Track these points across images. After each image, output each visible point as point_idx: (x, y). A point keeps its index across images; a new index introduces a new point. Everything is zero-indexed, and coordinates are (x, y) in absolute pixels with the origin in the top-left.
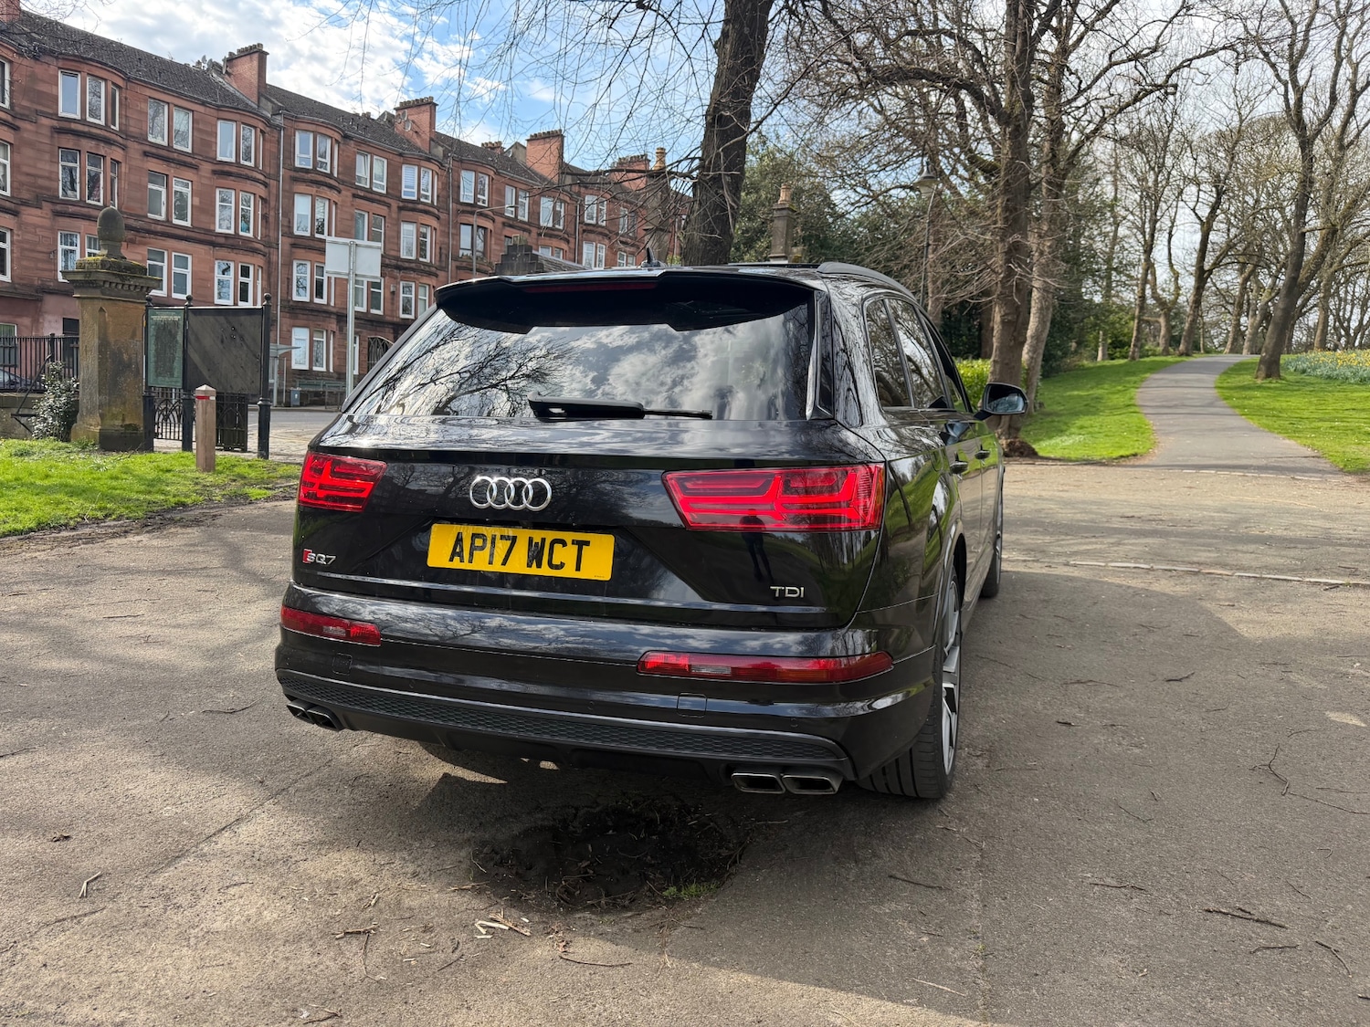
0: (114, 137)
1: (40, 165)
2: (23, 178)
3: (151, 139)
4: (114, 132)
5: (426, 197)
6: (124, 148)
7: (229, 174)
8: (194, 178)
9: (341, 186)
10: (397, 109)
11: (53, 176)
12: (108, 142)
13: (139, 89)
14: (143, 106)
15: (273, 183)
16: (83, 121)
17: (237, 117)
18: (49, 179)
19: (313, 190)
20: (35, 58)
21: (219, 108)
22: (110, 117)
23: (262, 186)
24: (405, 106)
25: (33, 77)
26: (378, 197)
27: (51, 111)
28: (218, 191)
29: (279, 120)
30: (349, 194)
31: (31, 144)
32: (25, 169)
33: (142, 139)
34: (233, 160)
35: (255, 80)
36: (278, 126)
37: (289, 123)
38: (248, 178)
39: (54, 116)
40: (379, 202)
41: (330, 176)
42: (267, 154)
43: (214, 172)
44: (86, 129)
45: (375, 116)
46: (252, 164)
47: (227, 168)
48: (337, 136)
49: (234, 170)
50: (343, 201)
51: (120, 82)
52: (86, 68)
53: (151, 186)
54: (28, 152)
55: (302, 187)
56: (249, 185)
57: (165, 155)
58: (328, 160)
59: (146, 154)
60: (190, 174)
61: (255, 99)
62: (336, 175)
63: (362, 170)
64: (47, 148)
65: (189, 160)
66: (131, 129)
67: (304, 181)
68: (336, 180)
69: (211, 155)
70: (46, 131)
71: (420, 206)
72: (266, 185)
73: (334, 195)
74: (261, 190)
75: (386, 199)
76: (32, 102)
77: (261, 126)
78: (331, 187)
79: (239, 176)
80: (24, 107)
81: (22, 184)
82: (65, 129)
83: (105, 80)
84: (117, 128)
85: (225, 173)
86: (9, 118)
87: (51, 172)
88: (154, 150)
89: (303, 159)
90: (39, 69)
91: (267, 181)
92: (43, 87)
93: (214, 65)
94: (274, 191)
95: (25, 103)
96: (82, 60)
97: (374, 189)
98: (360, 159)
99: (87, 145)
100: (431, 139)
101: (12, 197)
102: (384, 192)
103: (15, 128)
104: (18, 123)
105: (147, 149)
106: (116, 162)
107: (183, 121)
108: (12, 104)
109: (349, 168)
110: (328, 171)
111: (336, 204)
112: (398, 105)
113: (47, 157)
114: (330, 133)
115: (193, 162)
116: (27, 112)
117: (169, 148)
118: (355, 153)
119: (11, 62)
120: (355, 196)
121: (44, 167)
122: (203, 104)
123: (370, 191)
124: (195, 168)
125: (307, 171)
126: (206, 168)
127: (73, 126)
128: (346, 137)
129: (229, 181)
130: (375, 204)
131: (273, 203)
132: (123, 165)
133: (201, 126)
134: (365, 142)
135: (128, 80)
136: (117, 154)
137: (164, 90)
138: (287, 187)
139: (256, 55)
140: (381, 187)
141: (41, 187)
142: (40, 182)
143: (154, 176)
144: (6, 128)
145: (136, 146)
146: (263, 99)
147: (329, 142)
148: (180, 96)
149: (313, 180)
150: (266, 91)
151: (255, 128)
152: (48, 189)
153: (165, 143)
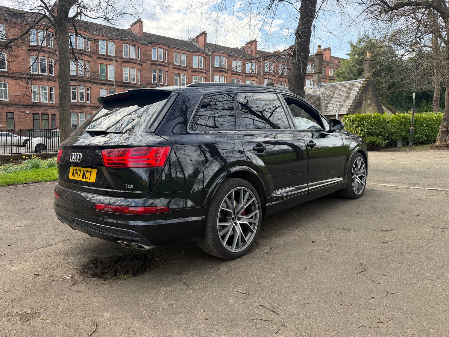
0: (165, 64)
1: (147, 75)
2: (144, 79)
3: (175, 64)
4: (166, 63)
5: (254, 71)
6: (168, 67)
7: (196, 71)
8: (187, 74)
9: (228, 71)
10: (246, 45)
11: (151, 77)
12: (164, 66)
13: (172, 50)
14: (173, 54)
15: (208, 73)
16: (158, 61)
17: (198, 54)
18: (150, 78)
19: (219, 73)
20: (146, 45)
21: (193, 52)
22: (164, 59)
23: (205, 74)
24: (248, 43)
25: (145, 50)
26: (239, 73)
27: (150, 59)
28: (193, 77)
29: (210, 53)
30: (230, 73)
31: (145, 69)
32: (144, 76)
33: (173, 64)
34: (197, 67)
35: (203, 42)
36: (209, 55)
37: (213, 54)
38: (201, 72)
39: (151, 60)
40: (239, 75)
41: (224, 68)
42: (206, 64)
43: (192, 71)
44: (158, 63)
45: (239, 48)
46: (202, 68)
47: (195, 70)
48: (227, 56)
49: (197, 70)
50: (228, 76)
51: (167, 48)
52: (158, 46)
53: (175, 77)
54: (144, 71)
55: (217, 73)
56: (201, 74)
57: (179, 68)
58: (224, 64)
59: (174, 68)
60: (185, 73)
61: (203, 48)
62: (226, 68)
63: (234, 65)
64: (149, 69)
65: (185, 68)
66: (170, 61)
67: (217, 71)
68: (226, 69)
69: (191, 66)
70: (149, 65)
71: (252, 75)
72: (206, 73)
73: (225, 74)
74: (205, 75)
75: (241, 74)
76: (145, 57)
77: (205, 56)
78: (225, 72)
79: (199, 72)
80: (143, 59)
81: (143, 80)
82: (154, 64)
83: (163, 48)
84: (166, 62)
85: (195, 71)
86: (140, 63)
87: (150, 76)
88: (176, 67)
89: (217, 64)
90: (147, 48)
91: (206, 72)
92: (148, 53)
93: (193, 40)
94: (208, 75)
95: (144, 58)
96: (157, 44)
97: (238, 71)
98: (233, 62)
99: (159, 67)
100: (256, 53)
101: (141, 84)
102: (241, 71)
103: (141, 65)
104: (142, 64)
105: (174, 67)
106: (166, 71)
107: (183, 57)
108: (140, 59)
109: (230, 65)
110: (224, 67)
111: (226, 77)
112: (246, 43)
113: (149, 72)
114: (224, 55)
115: (186, 69)
116: (144, 60)
117: (180, 66)
118: (232, 60)
119: (140, 47)
120: (232, 74)
121: (148, 75)
122: (189, 51)
123: (236, 72)
124: (187, 70)
125: (218, 68)
126: (190, 70)
127: (156, 63)
128: (229, 56)
129: (196, 74)
130: (238, 76)
131: (208, 79)
132: (168, 72)
133: (188, 58)
134: (234, 57)
135: (169, 47)
136: (166, 69)
137: (178, 49)
138: (212, 74)
139: (204, 35)
140: (240, 70)
141: (148, 81)
142: (148, 79)
143: (177, 75)
144: (139, 65)
145: (171, 66)
146: (206, 48)
147: (224, 58)
148: (183, 50)
149: (220, 70)
150: (207, 45)
151: (203, 56)
152: (149, 81)
153: (179, 64)
